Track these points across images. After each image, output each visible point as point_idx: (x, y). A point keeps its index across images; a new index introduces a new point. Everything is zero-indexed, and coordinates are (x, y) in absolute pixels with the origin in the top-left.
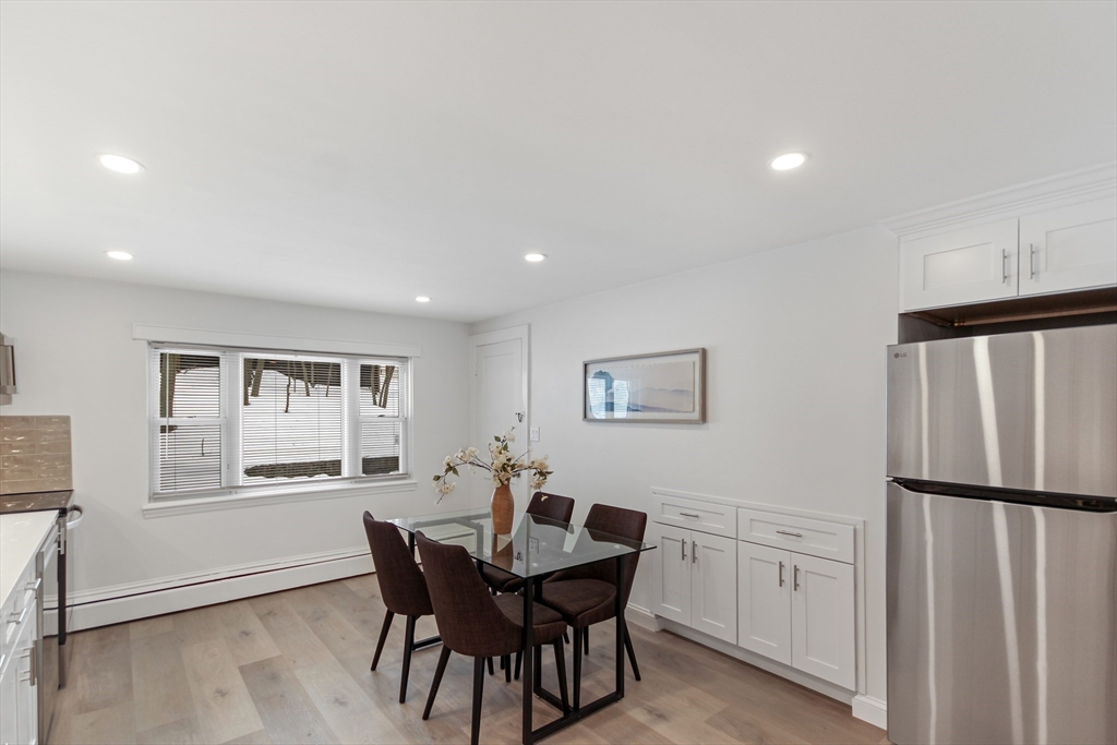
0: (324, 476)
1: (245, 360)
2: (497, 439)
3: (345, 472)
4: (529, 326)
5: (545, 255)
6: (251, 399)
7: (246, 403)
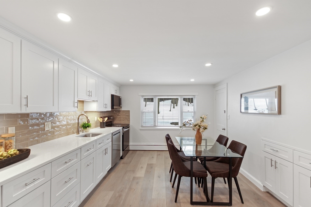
0: (174, 125)
1: (158, 99)
2: (201, 118)
3: (179, 125)
4: (227, 84)
5: (212, 64)
6: (175, 107)
7: (174, 108)
